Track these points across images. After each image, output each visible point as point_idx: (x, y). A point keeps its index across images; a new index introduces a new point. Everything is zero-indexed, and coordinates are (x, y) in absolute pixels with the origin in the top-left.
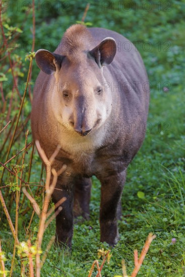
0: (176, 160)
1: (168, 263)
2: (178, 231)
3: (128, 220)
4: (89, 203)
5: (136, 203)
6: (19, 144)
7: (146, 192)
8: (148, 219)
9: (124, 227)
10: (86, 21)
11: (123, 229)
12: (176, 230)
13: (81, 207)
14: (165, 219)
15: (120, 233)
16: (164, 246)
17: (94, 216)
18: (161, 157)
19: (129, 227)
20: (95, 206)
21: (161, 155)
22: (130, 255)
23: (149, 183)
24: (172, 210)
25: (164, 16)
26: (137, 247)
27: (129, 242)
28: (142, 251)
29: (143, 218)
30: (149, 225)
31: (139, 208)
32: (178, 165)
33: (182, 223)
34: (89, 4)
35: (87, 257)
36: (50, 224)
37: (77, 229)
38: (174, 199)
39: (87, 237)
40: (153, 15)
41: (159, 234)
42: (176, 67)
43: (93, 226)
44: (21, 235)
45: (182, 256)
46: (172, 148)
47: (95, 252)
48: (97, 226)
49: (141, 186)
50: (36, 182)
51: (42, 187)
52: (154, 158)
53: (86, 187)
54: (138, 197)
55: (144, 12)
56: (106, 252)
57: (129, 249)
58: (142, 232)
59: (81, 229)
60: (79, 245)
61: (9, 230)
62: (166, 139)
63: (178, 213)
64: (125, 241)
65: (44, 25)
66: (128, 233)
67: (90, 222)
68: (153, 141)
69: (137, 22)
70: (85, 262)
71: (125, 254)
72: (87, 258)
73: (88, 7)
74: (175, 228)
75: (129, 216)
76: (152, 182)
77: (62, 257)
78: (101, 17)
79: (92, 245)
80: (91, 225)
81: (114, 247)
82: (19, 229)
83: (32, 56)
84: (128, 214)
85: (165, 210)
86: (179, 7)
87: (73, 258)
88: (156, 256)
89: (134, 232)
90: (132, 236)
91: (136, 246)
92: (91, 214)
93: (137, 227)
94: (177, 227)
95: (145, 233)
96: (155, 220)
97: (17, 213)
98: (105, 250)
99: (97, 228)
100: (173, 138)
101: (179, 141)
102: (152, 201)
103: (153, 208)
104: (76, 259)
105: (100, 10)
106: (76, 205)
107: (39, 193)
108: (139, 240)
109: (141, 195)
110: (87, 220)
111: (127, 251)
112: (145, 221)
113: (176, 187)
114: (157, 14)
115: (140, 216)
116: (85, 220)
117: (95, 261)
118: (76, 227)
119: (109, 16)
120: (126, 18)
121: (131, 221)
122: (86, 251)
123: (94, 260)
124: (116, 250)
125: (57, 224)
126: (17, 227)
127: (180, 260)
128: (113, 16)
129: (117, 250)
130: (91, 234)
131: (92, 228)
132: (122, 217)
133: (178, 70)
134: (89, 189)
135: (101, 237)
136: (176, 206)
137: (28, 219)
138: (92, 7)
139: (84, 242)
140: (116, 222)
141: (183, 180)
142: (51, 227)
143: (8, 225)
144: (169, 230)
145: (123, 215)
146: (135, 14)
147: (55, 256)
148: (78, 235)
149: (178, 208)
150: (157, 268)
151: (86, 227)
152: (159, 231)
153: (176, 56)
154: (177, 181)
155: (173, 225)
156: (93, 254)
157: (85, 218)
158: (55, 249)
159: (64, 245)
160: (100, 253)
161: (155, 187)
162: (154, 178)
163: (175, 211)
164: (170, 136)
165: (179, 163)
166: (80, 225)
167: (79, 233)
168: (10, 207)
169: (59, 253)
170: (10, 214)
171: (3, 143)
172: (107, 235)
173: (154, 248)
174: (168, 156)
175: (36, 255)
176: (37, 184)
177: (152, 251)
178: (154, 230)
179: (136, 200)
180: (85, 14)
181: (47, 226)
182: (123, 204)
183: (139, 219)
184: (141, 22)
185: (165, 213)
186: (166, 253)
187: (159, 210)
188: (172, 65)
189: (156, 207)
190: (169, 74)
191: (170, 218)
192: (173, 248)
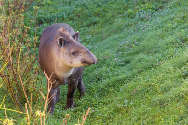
1: (91, 120)
2: (95, 107)
5: (77, 96)
14: (89, 102)
21: (86, 77)
24: (92, 99)
25: (85, 23)
27: (75, 111)
30: (83, 105)
32: (94, 81)
33: (96, 104)
38: (93, 95)
39: (58, 110)
40: (80, 23)
41: (87, 108)
42: (90, 43)
46: (91, 74)
52: (84, 79)
54: (77, 94)
55: (77, 22)
56: (68, 115)
58: (80, 108)
63: (94, 100)
64: (73, 111)
66: (74, 108)
70: (58, 119)
85: (89, 99)
86: (91, 20)
87: (53, 118)
89: (77, 107)
90: (76, 109)
93: (78, 105)
94: (94, 105)
96: (85, 103)
97: (31, 100)
100: (91, 71)
101: (94, 72)
102: (84, 95)
103: (84, 98)
110: (58, 103)
111: (74, 115)
112: (81, 103)
113: (93, 89)
114: (82, 23)
117: (64, 119)
122: (58, 115)
127: (96, 118)
130: (60, 108)
131: (60, 106)
133: (91, 44)
136: (93, 97)
141: (96, 87)
144: (91, 107)
146: (73, 23)
149: (95, 98)
150: (87, 121)
151: (57, 106)
153: (90, 39)
154: (93, 87)
155: (93, 105)
156: (61, 116)
160: (66, 115)
163: (93, 99)
164: (90, 70)
169: (48, 116)
174: (89, 78)
178: (85, 106)
183: (79, 102)
185: (89, 100)
186: (90, 115)
187: (87, 99)
188: (88, 42)
189: (85, 98)
190: (88, 46)
191: (91, 102)
192: (93, 113)
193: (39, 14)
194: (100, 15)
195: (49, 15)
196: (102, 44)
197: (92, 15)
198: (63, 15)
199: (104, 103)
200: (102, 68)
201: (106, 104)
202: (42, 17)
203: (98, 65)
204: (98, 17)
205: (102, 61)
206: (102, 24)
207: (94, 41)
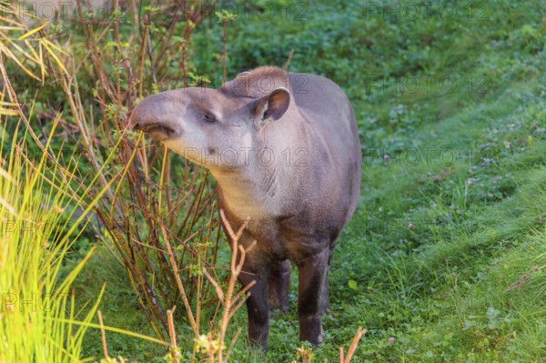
0: (397, 242)
2: (397, 329)
3: (337, 314)
4: (288, 293)
5: (347, 295)
6: (204, 220)
7: (359, 282)
8: (360, 313)
9: (331, 323)
11: (331, 326)
12: (394, 328)
13: (278, 298)
14: (382, 314)
16: (380, 347)
17: (294, 309)
18: (378, 238)
19: (338, 324)
20: (295, 297)
21: (379, 235)
23: (363, 271)
24: (391, 303)
25: (387, 68)
27: (337, 341)
29: (355, 312)
30: (362, 321)
31: (350, 300)
32: (399, 248)
33: (402, 319)
34: (292, 52)
37: (273, 324)
38: (393, 290)
39: (286, 335)
40: (373, 67)
41: (373, 332)
42: (400, 130)
43: (293, 322)
44: (203, 331)
48: (296, 321)
49: (353, 274)
52: (371, 240)
53: (285, 274)
54: (348, 287)
55: (362, 63)
56: (306, 352)
57: (336, 349)
59: (278, 325)
60: (275, 344)
61: (189, 324)
62: (385, 216)
63: (398, 307)
64: (332, 340)
66: (335, 331)
67: (290, 316)
68: (369, 218)
69: (354, 75)
71: (331, 356)
74: (394, 325)
75: (338, 310)
76: (366, 269)
77: (253, 358)
78: (310, 67)
79: (291, 345)
80: (290, 320)
82: (201, 323)
84: (336, 308)
85: (382, 303)
86: (405, 57)
87: (267, 359)
88: (369, 359)
89: (343, 329)
90: (341, 334)
91: (345, 346)
93: (347, 323)
94: (397, 324)
96: (369, 315)
97: (199, 303)
98: (305, 349)
99: (297, 324)
100: (394, 216)
101: (401, 219)
102: (365, 291)
103: (367, 301)
105: (308, 59)
106: (273, 296)
108: (348, 338)
109: (352, 285)
110: (285, 314)
111: (333, 353)
112: (357, 316)
113: (396, 275)
114: (378, 65)
115: (352, 310)
116: (283, 314)
118: (272, 322)
119: (319, 67)
120: (340, 70)
121: (340, 316)
122: (283, 351)
124: (319, 350)
126: (198, 320)
128: (324, 67)
129: (322, 352)
130: (291, 331)
131: (292, 324)
132: (329, 311)
133: (403, 134)
134: (288, 276)
136: (395, 298)
137: (212, 309)
138: (297, 56)
139: (282, 341)
140: (319, 316)
141: (404, 267)
143: (188, 318)
144: (386, 327)
145: (330, 308)
146: (350, 65)
147: (244, 356)
148: (274, 332)
149: (398, 300)
151: (284, 323)
152: (374, 329)
153: (400, 116)
154: (397, 268)
155: (392, 322)
156: (291, 355)
157: (284, 311)
158: (245, 348)
160: (300, 352)
161: (370, 275)
162: (369, 264)
163: (394, 305)
164: (390, 213)
165: (401, 246)
166: (277, 320)
167: (275, 330)
168: (191, 296)
169: (250, 353)
170: (190, 305)
171: (184, 219)
172: (308, 333)
173: (367, 349)
174: (388, 237)
175: (217, 352)
177: (364, 352)
178: (368, 326)
179: (347, 291)
180: (288, 62)
182: (330, 295)
183: (349, 314)
184: (358, 75)
185: (381, 306)
186: (382, 355)
187: (374, 303)
188: (394, 127)
189: (371, 300)
190: (391, 139)
191: (388, 312)
192: (391, 349)
193: (247, 35)
194: (434, 43)
195: (276, 40)
196: (436, 133)
197: (408, 41)
198: (320, 41)
199: (425, 318)
200: (428, 206)
201: (432, 321)
202: (256, 47)
203: (416, 198)
204: (428, 48)
205: (430, 185)
206: (440, 70)
207: (413, 123)
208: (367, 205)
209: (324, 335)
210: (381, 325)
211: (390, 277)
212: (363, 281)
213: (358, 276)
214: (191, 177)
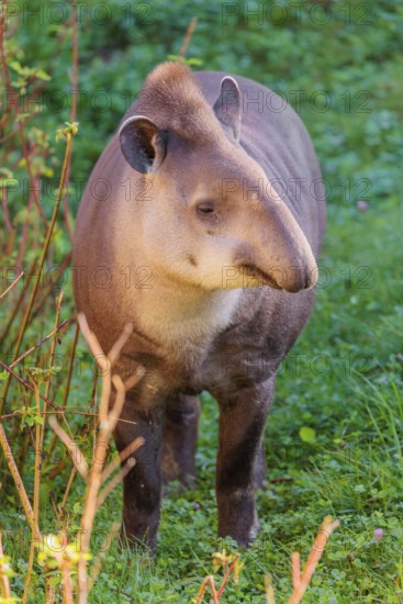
0: (385, 358)
1: (366, 583)
2: (388, 514)
3: (280, 488)
4: (194, 451)
5: (294, 453)
6: (43, 324)
7: (318, 429)
8: (322, 487)
9: (270, 504)
10: (188, 56)
11: (269, 509)
12: (383, 511)
13: (177, 460)
14: (360, 488)
15: (260, 517)
16: (358, 546)
17: (204, 479)
18: (351, 351)
19: (282, 505)
20: (206, 459)
21: (352, 347)
22: (282, 565)
23: (326, 409)
24: (376, 467)
25: (359, 46)
26: (299, 548)
27: (281, 537)
28: (310, 557)
29: (313, 485)
30: (326, 500)
31: (303, 463)
32: (388, 369)
33: (396, 495)
34: (195, 19)
35: (189, 568)
36: (108, 497)
37: (168, 507)
38: (380, 444)
39: (191, 526)
40: (335, 44)
41: (346, 518)
42: (385, 156)
43: (202, 503)
44: (45, 522)
45: (396, 569)
46: (375, 333)
47: (207, 559)
48: (210, 502)
49: (307, 415)
50: (78, 405)
51: (92, 417)
52: (337, 355)
53: (189, 417)
54: (300, 440)
55: (315, 37)
56: (230, 559)
57: (282, 551)
58: (309, 516)
59: (176, 509)
60: (173, 543)
61: (20, 509)
62: (362, 313)
63: (388, 474)
64: (272, 536)
65: (98, 64)
66: (278, 519)
67: (197, 493)
68: (334, 316)
69: (301, 59)
70: (186, 581)
71: (273, 562)
72: (189, 571)
73: (194, 26)
74: (383, 507)
75: (281, 481)
76: (331, 406)
77: (135, 568)
78: (223, 47)
79: (200, 544)
80: (198, 500)
81: (248, 547)
82: (40, 509)
83: (71, 132)
84: (279, 477)
86: (393, 27)
87: (158, 570)
88: (339, 568)
89: (292, 515)
90: (289, 523)
91: (297, 546)
92: (198, 477)
93: (299, 503)
94: (387, 504)
95: (317, 516)
96: (337, 489)
97: (37, 473)
98: (228, 554)
99: (211, 507)
100: (379, 312)
101: (391, 318)
102: (330, 447)
103: (334, 464)
104: (166, 574)
105: (219, 32)
106: (167, 457)
107: (85, 429)
108: (303, 532)
109: (307, 435)
110: (189, 489)
111: (276, 557)
112: (316, 491)
113: (383, 416)
114: (344, 41)
115: (306, 481)
116: (185, 489)
117: (207, 578)
118: (165, 503)
119: (239, 45)
120: (277, 50)
121: (286, 492)
122: (187, 556)
123: (205, 575)
124: (252, 553)
125: (126, 498)
126: (36, 504)
127: (392, 577)
128: (248, 44)
129: (256, 555)
130: (199, 519)
131: (201, 507)
132: (265, 483)
133: (390, 164)
134: (195, 422)
135: (220, 525)
136: (383, 458)
137: (62, 487)
138: (203, 26)
139: (184, 537)
140: (252, 492)
141: (399, 403)
142: (112, 504)
143: (18, 499)
144: (368, 510)
145: (268, 479)
146: (295, 41)
147: (119, 566)
148: (170, 521)
149: (389, 463)
150: (342, 593)
151: (187, 505)
152: (347, 514)
153: (385, 132)
154: (385, 405)
155: (378, 501)
156: (202, 563)
157: (186, 484)
158: (120, 552)
159: (139, 544)
160: (219, 559)
161: (338, 418)
162: (336, 398)
163: (381, 470)
164: (372, 306)
165: (391, 365)
166: (175, 501)
167: (171, 517)
168: (21, 460)
169: (129, 560)
170: (21, 475)
171: (7, 321)
172: (233, 522)
173: (335, 550)
174: (368, 350)
175: (77, 565)
176: (81, 410)
177: (331, 556)
178: (337, 510)
179: (297, 447)
180: (187, 40)
181: (102, 500)
182: (267, 453)
183: (302, 487)
184: (309, 60)
185: (360, 473)
186: (363, 560)
187: (346, 467)
188: (375, 152)
189: (340, 462)
190: (370, 172)
191: (371, 484)
192: (377, 549)
208: (329, 292)
209: (260, 527)
210: (360, 505)
211: (374, 421)
212: (324, 428)
213: (317, 420)
214: (18, 247)
